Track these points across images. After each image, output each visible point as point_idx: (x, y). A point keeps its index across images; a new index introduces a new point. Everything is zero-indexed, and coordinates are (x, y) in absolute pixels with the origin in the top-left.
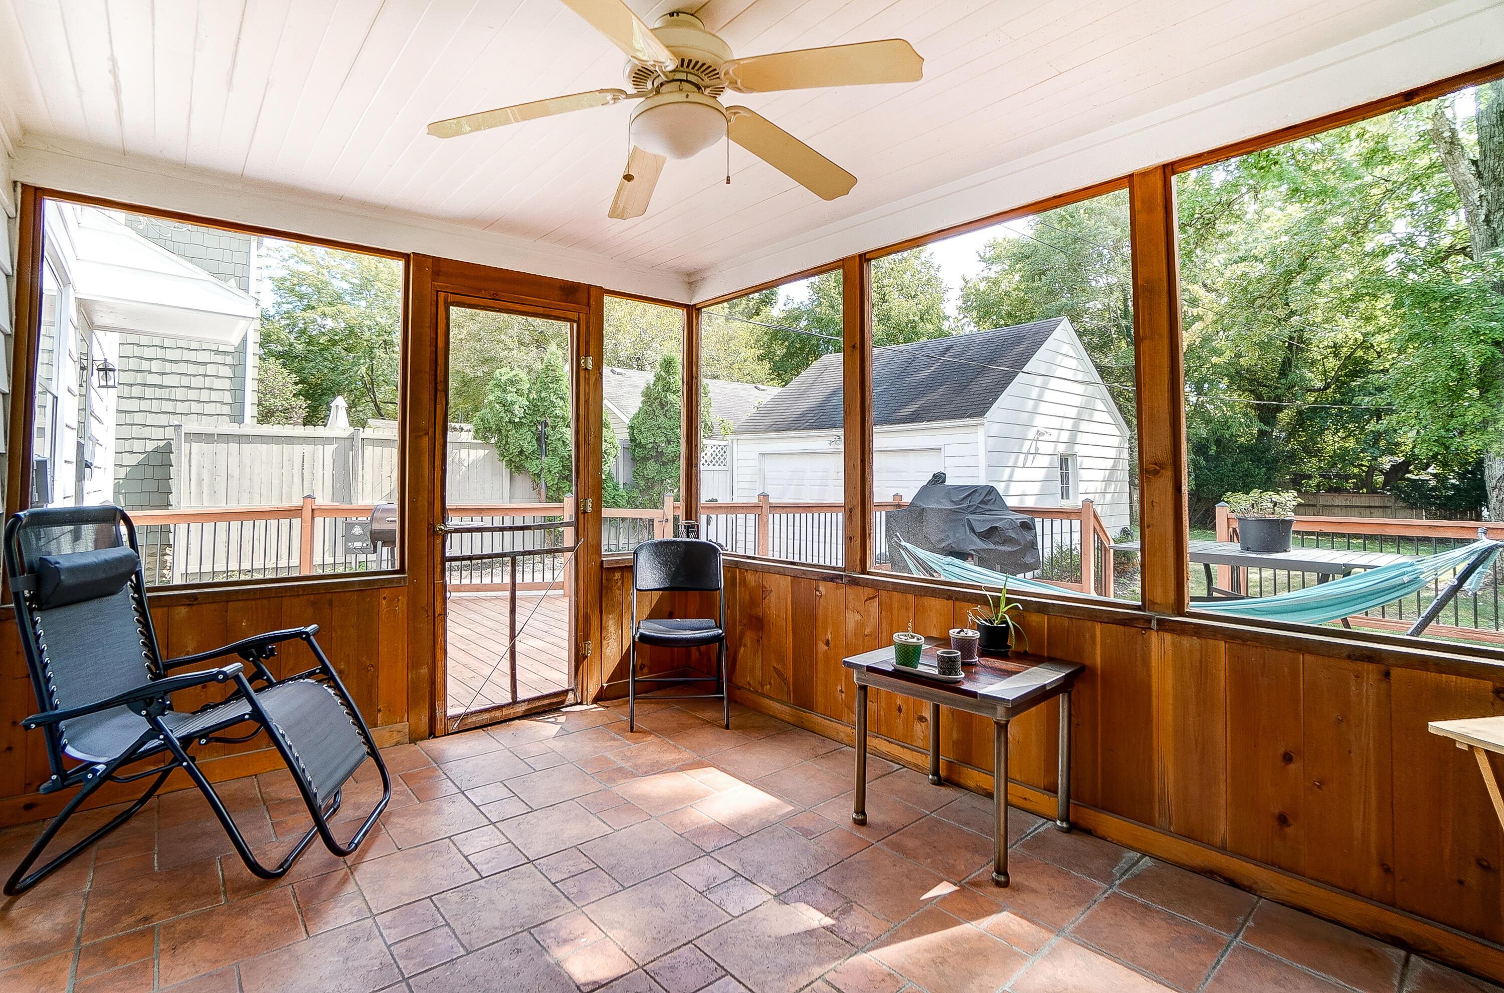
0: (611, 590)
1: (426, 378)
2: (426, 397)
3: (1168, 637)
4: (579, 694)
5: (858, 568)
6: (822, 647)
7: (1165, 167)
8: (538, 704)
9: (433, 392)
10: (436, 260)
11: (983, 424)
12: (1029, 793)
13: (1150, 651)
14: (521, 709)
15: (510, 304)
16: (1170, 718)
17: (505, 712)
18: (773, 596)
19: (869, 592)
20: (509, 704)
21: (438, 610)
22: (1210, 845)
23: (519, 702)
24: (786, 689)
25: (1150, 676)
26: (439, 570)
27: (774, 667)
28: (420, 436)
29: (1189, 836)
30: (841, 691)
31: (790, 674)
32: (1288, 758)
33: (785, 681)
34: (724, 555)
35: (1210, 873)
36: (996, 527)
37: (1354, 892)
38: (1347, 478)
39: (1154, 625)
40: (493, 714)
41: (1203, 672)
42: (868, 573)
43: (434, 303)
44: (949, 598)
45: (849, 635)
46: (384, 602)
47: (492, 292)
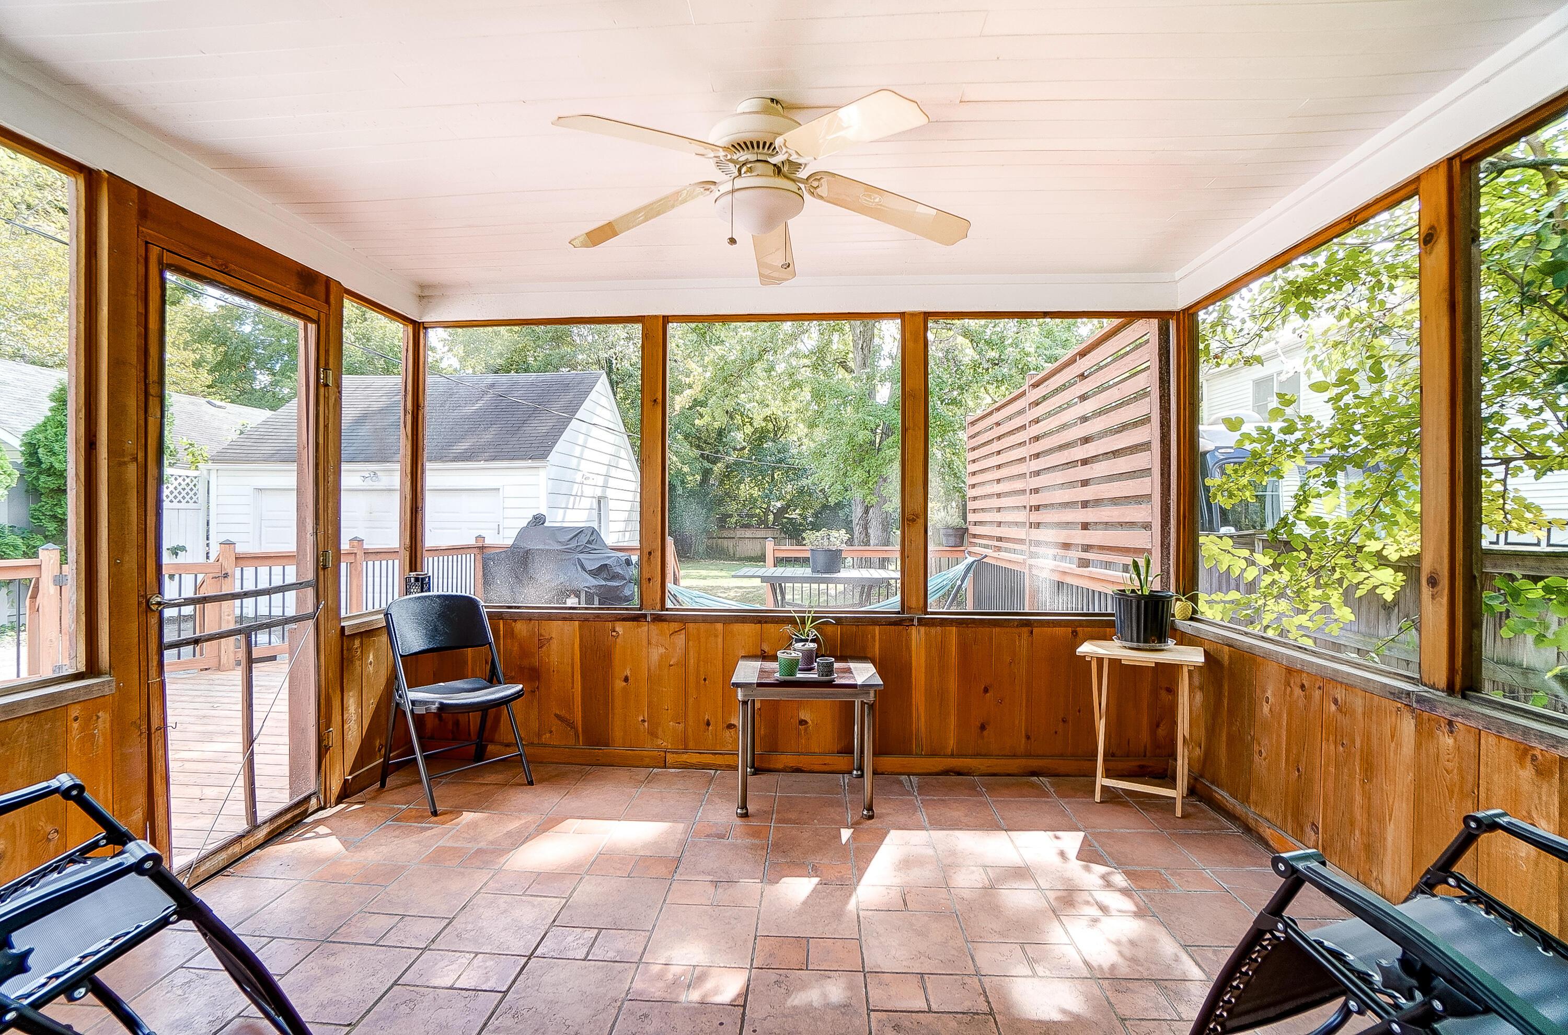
0: (352, 662)
1: (134, 373)
2: (132, 403)
3: (922, 629)
4: (322, 797)
5: (659, 606)
6: (619, 684)
7: (925, 313)
8: (280, 821)
9: (142, 397)
10: (142, 193)
11: (545, 467)
12: (828, 759)
13: (911, 640)
14: (261, 834)
15: (244, 284)
16: (923, 683)
17: (245, 842)
18: (554, 645)
19: (675, 626)
20: (248, 832)
21: (155, 723)
22: (945, 756)
23: (259, 826)
24: (572, 733)
25: (911, 657)
26: (155, 663)
27: (557, 716)
28: (125, 463)
29: (933, 754)
30: (644, 721)
31: (578, 716)
32: (986, 690)
33: (571, 724)
34: (487, 607)
35: (946, 773)
36: (606, 565)
37: (1015, 756)
38: (752, 516)
39: (916, 622)
40: (230, 851)
41: (942, 648)
42: (667, 610)
43: (142, 261)
44: (760, 622)
45: (652, 668)
46: (76, 725)
47: (220, 262)
